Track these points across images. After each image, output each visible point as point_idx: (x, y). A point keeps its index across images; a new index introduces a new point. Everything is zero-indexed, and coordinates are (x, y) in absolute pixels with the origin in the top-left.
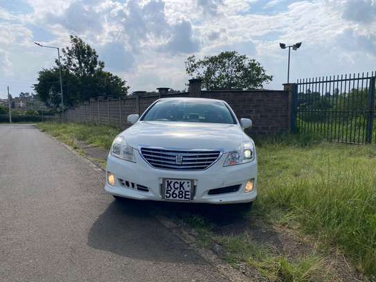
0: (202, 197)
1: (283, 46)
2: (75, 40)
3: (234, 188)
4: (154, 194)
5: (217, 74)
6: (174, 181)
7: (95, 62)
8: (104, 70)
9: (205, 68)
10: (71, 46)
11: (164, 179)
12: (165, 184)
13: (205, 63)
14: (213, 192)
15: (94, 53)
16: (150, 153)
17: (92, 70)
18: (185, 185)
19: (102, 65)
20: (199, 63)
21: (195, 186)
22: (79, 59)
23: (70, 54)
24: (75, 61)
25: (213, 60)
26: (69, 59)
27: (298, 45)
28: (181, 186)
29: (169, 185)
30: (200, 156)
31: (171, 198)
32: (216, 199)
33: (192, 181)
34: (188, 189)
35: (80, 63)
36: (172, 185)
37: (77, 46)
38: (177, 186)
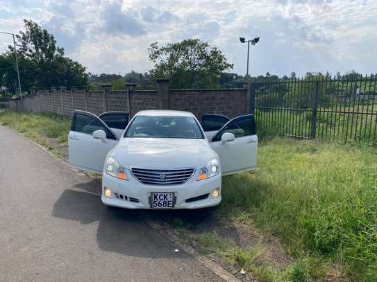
0: (181, 205)
1: (242, 40)
2: (29, 24)
3: (205, 196)
4: (144, 204)
5: (180, 61)
6: (159, 194)
7: (53, 48)
8: (64, 56)
9: (168, 55)
10: (25, 30)
11: (152, 193)
12: (153, 197)
13: (168, 50)
14: (189, 201)
15: (52, 38)
16: (139, 173)
17: (50, 56)
18: (168, 197)
19: (61, 51)
20: (162, 50)
21: (175, 197)
22: (35, 43)
23: (24, 38)
24: (31, 46)
25: (175, 47)
26: (24, 43)
27: (256, 40)
28: (165, 197)
29: (155, 197)
30: (179, 174)
31: (157, 207)
32: (192, 206)
33: (174, 193)
34: (171, 199)
35: (37, 48)
36: (158, 197)
37: (32, 32)
38: (162, 197)
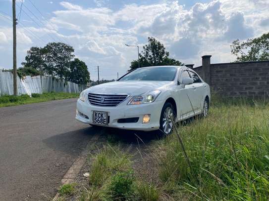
2: (151, 40)
4: (90, 120)
6: (98, 113)
7: (163, 53)
8: (169, 57)
9: (249, 49)
10: (148, 43)
13: (248, 44)
15: (163, 46)
17: (161, 58)
18: (104, 116)
19: (168, 54)
20: (243, 45)
22: (153, 52)
23: (147, 50)
24: (150, 53)
26: (147, 52)
28: (102, 115)
29: (96, 115)
31: (97, 123)
32: (121, 126)
33: (107, 113)
34: (105, 118)
35: (153, 55)
36: (97, 115)
37: (152, 44)
38: (100, 115)
